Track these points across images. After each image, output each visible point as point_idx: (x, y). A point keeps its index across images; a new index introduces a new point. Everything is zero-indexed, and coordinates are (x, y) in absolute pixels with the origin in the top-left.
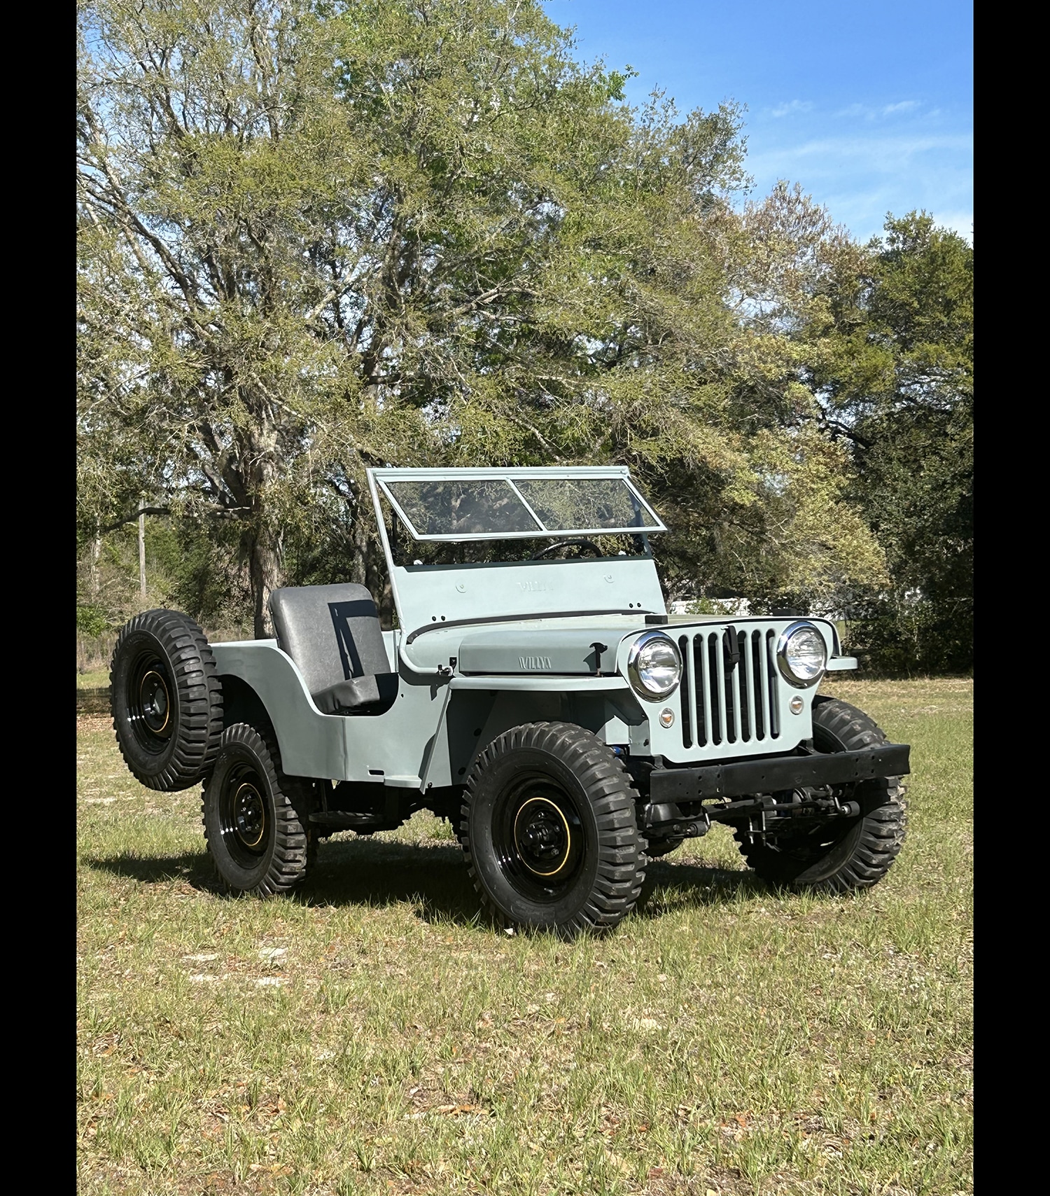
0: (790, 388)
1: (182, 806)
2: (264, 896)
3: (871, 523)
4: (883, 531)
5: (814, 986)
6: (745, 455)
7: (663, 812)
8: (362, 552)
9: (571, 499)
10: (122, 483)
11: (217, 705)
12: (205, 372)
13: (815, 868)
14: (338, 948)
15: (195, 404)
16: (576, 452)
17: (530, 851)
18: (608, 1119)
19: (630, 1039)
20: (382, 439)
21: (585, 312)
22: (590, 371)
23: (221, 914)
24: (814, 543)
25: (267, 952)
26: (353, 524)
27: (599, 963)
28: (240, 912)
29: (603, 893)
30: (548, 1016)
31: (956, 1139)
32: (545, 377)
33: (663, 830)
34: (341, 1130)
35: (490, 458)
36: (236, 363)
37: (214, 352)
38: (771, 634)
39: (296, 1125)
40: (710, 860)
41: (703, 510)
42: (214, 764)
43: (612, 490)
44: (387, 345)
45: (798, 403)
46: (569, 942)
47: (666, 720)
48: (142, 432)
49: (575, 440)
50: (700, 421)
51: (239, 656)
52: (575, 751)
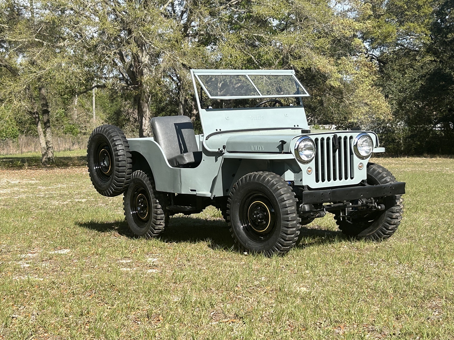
0: (354, 41)
1: (113, 203)
2: (148, 238)
3: (385, 95)
4: (390, 98)
5: (367, 276)
6: (335, 67)
7: (307, 207)
8: (182, 104)
9: (266, 84)
10: (87, 75)
11: (130, 163)
12: (120, 30)
13: (366, 230)
14: (178, 259)
15: (116, 44)
16: (268, 65)
17: (254, 222)
18: (289, 325)
19: (296, 295)
20: (191, 59)
21: (272, 8)
22: (274, 32)
23: (131, 245)
24: (362, 103)
25: (150, 260)
26: (179, 93)
27: (281, 266)
28: (139, 244)
29: (283, 239)
30: (263, 286)
31: (428, 335)
32: (256, 35)
33: (307, 215)
34: (185, 328)
35: (234, 67)
36: (132, 27)
37: (124, 22)
38: (351, 138)
39: (167, 326)
40: (323, 227)
41: (318, 89)
42: (128, 186)
43: (282, 81)
44: (193, 21)
45: (357, 47)
46: (270, 258)
47: (309, 171)
48: (95, 54)
49: (267, 60)
50: (318, 53)
51: (138, 144)
52: (273, 183)
